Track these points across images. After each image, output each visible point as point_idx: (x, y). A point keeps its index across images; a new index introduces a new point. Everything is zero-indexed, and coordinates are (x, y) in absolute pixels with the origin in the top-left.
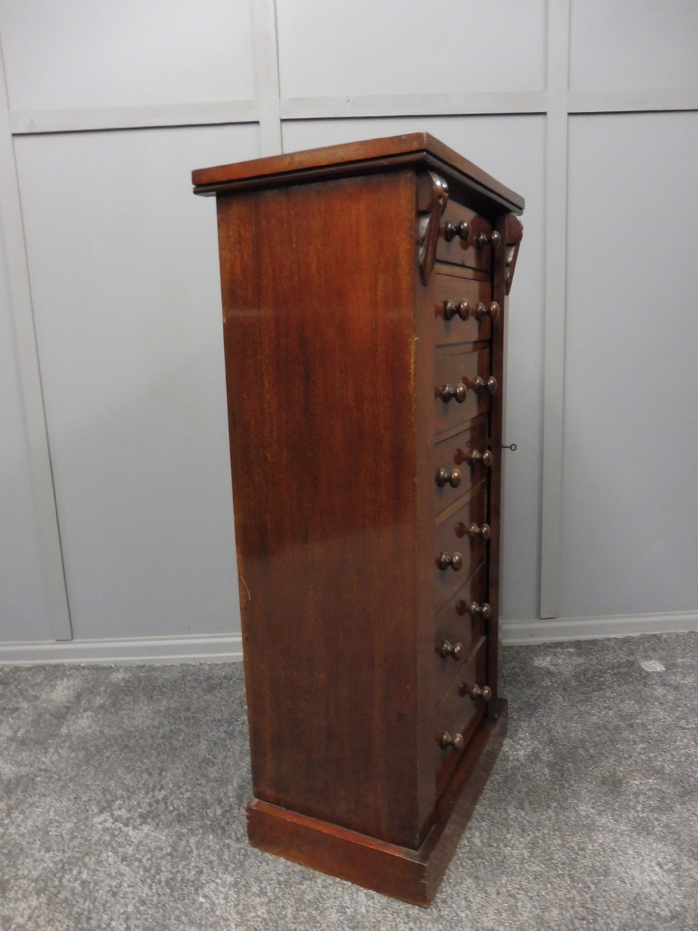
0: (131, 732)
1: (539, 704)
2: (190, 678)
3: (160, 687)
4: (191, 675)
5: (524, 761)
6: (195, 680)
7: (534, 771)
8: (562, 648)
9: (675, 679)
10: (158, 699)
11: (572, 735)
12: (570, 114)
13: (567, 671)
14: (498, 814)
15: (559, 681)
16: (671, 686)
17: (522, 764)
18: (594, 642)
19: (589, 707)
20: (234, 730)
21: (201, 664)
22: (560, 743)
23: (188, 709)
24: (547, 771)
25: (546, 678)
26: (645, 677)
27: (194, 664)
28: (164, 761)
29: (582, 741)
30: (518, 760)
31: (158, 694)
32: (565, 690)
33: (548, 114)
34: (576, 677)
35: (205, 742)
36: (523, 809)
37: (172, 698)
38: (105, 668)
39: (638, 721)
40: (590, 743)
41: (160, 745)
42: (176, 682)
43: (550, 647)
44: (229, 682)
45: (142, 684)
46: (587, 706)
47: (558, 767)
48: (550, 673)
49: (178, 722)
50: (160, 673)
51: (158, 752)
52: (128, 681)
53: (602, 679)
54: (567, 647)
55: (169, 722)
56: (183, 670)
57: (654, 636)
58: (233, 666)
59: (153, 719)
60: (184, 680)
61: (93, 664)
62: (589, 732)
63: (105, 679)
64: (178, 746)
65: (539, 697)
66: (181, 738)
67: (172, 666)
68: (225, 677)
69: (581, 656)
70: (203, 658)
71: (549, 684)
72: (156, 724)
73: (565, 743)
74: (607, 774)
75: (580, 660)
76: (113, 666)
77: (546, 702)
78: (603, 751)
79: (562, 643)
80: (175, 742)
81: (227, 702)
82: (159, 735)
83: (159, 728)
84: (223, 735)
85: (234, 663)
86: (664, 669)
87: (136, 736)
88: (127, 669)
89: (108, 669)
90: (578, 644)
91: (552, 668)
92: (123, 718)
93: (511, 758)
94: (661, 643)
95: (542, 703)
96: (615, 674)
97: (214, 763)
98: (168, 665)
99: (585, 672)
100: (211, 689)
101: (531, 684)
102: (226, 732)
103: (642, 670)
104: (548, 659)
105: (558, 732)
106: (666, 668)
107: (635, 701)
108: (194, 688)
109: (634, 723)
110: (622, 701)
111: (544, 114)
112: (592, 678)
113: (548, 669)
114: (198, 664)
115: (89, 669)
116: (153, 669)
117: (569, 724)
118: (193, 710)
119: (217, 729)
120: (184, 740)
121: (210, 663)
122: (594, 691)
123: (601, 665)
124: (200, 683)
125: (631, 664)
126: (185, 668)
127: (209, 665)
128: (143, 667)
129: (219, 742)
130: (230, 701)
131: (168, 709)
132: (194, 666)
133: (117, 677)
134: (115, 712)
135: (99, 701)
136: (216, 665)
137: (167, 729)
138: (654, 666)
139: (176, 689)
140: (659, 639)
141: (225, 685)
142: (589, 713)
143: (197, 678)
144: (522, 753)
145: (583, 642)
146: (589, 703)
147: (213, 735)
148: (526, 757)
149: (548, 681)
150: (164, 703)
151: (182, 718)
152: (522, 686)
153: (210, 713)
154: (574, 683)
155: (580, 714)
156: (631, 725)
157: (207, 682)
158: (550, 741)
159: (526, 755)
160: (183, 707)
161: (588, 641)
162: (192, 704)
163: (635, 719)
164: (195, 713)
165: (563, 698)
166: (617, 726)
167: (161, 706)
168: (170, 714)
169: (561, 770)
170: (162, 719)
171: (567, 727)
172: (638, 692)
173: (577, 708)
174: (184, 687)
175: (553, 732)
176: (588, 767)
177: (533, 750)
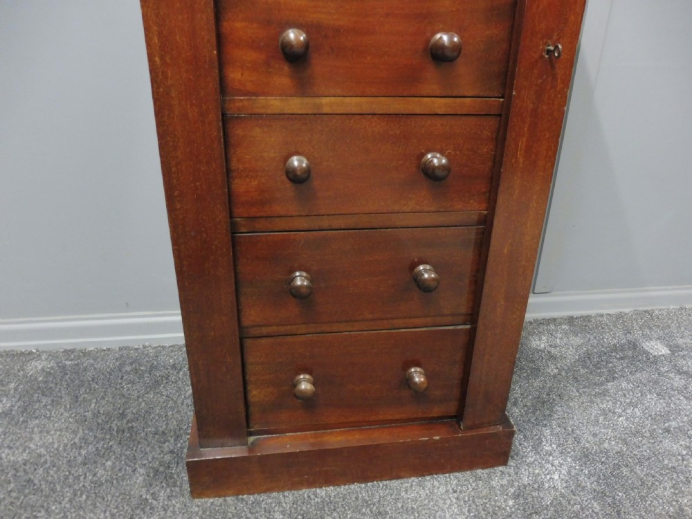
0: (40, 456)
1: (554, 400)
2: (128, 368)
3: (89, 381)
5: (563, 491)
6: (136, 371)
7: (582, 509)
8: (555, 325)
9: (687, 364)
10: (84, 401)
11: (606, 445)
13: (571, 356)
15: (566, 368)
16: (685, 373)
17: (563, 496)
18: (587, 318)
19: (610, 402)
21: (144, 347)
22: (598, 459)
23: (123, 415)
24: (597, 507)
25: (550, 363)
26: (655, 361)
27: (136, 347)
28: (81, 507)
29: (621, 455)
30: (555, 489)
31: (86, 393)
32: (576, 380)
34: (582, 362)
35: (142, 471)
37: (103, 398)
38: (22, 354)
39: (673, 424)
40: (632, 458)
41: (78, 478)
42: (111, 375)
44: (178, 373)
45: (67, 377)
46: (608, 401)
47: (610, 500)
48: (552, 357)
49: (108, 437)
50: (92, 361)
51: (75, 490)
52: (49, 373)
53: (610, 365)
54: (560, 324)
55: (95, 437)
56: (122, 356)
57: (646, 311)
59: (75, 433)
60: (121, 371)
61: (7, 350)
62: (625, 441)
63: (19, 371)
64: (103, 479)
65: (551, 389)
66: (109, 463)
67: (109, 349)
68: (174, 367)
69: (578, 335)
70: (147, 340)
71: (556, 371)
72: (77, 440)
73: (603, 460)
74: (671, 509)
75: (579, 340)
76: (34, 351)
77: (560, 396)
78: (653, 472)
79: (555, 320)
80: (101, 472)
81: (175, 402)
82: (80, 459)
83: (81, 447)
84: (168, 458)
86: (668, 352)
87: (46, 462)
88: (52, 355)
89: (28, 356)
90: (571, 320)
91: (553, 351)
92: (32, 432)
93: (547, 485)
94: (653, 320)
95: (557, 399)
96: (622, 358)
97: (152, 508)
98: (105, 348)
99: (588, 355)
100: (156, 384)
101: (536, 372)
102: (172, 452)
103: (647, 353)
104: (544, 338)
105: (588, 442)
106: (670, 350)
107: (658, 394)
108: (133, 383)
109: (670, 427)
110: (643, 395)
112: (598, 363)
113: (549, 352)
114: (141, 347)
116: (85, 354)
117: (597, 429)
118: (130, 416)
119: (160, 447)
120: (113, 468)
121: (157, 345)
122: (608, 381)
123: (602, 346)
124: (141, 376)
125: (634, 346)
126: (125, 353)
128: (72, 351)
129: (161, 469)
130: (180, 401)
131: (96, 415)
132: (136, 349)
133: (36, 367)
134: (23, 422)
137: (91, 448)
138: (658, 349)
139: (110, 385)
140: (651, 316)
141: (173, 378)
142: (614, 413)
143: (138, 367)
144: (556, 477)
145: (577, 318)
146: (608, 398)
147: (153, 458)
148: (565, 485)
149: (553, 366)
150: (93, 405)
151: (113, 430)
152: (528, 376)
153: (152, 421)
154: (583, 371)
155: (604, 412)
156: (667, 430)
157: (150, 374)
158: (586, 457)
159: (563, 480)
160: (116, 413)
161: (582, 317)
162: (129, 408)
163: (669, 420)
164: (132, 421)
165: (578, 391)
166: (652, 432)
167: (88, 411)
168: (98, 424)
169: (613, 505)
170: (86, 432)
171: (595, 435)
172: (656, 382)
173: (597, 405)
174: (120, 381)
175: (583, 442)
176: (643, 498)
177: (569, 473)
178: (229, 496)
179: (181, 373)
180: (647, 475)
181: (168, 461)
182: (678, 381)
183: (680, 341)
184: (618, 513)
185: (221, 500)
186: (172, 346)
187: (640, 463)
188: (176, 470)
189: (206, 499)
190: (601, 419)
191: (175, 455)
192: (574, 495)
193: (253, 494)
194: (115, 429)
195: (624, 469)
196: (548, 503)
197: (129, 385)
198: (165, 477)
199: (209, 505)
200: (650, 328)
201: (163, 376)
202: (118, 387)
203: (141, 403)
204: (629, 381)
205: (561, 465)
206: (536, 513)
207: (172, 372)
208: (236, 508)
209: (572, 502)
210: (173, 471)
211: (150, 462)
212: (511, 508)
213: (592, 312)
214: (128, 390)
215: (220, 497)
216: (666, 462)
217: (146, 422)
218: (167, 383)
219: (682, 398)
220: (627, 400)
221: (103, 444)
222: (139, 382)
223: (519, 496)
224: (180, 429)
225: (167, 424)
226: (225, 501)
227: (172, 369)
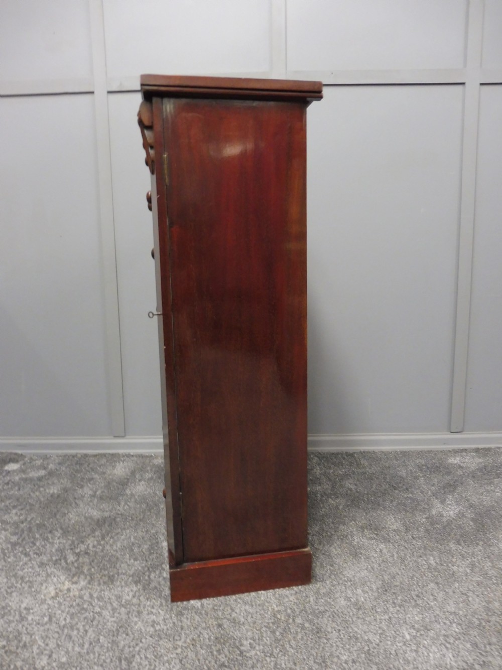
1: (457, 485)
5: (454, 517)
7: (464, 524)
8: (466, 453)
11: (485, 503)
12: (482, 84)
13: (473, 466)
14: (443, 547)
15: (468, 472)
17: (453, 519)
18: (489, 449)
22: (478, 507)
24: (471, 523)
25: (458, 470)
29: (492, 507)
30: (450, 517)
32: (474, 477)
33: (466, 84)
34: (480, 470)
36: (460, 545)
38: (147, 457)
40: (499, 508)
43: (457, 452)
46: (492, 486)
47: (479, 522)
48: (460, 467)
54: (470, 452)
61: (138, 454)
62: (497, 502)
63: (149, 463)
65: (456, 480)
69: (480, 458)
71: (462, 473)
73: (481, 508)
75: (481, 460)
76: (153, 455)
77: (462, 484)
79: (466, 450)
89: (150, 457)
90: (477, 450)
91: (462, 465)
93: (445, 515)
95: (460, 485)
99: (485, 467)
101: (449, 473)
104: (458, 459)
105: (474, 501)
111: (463, 84)
112: (490, 470)
113: (459, 465)
115: (136, 457)
117: (481, 497)
122: (494, 478)
123: (496, 463)
135: (148, 475)
144: (452, 513)
145: (481, 449)
148: (455, 515)
149: (460, 471)
152: (443, 474)
154: (479, 474)
155: (488, 491)
161: (484, 449)
165: (473, 482)
171: (480, 499)
173: (484, 488)
175: (471, 501)
213: (493, 446)
223: (428, 518)
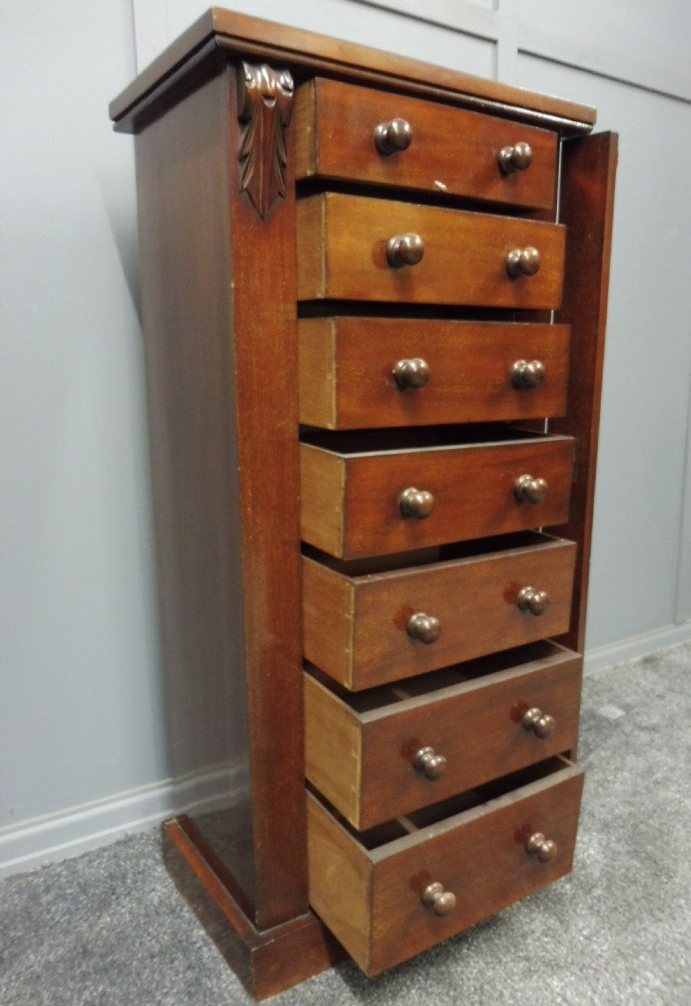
2: (49, 897)
4: (47, 890)
5: (604, 861)
6: (62, 897)
7: (628, 869)
9: (643, 720)
10: (14, 956)
12: (520, 51)
14: (643, 938)
16: (646, 728)
17: (606, 865)
20: (200, 959)
21: (44, 868)
22: (616, 825)
23: (87, 953)
26: (615, 725)
27: (32, 871)
30: (597, 862)
33: (499, 44)
37: (40, 944)
39: (659, 775)
44: (124, 883)
47: (643, 855)
56: (20, 888)
58: (105, 854)
60: (40, 905)
62: (630, 803)
73: (621, 824)
78: (663, 821)
84: (190, 975)
85: (103, 850)
86: (623, 713)
93: (588, 862)
100: (104, 904)
102: (190, 967)
103: (606, 719)
106: (624, 710)
107: (635, 754)
108: (69, 911)
109: (657, 779)
110: (623, 758)
111: (495, 42)
114: (39, 869)
118: (98, 952)
119: (171, 968)
121: (61, 860)
122: (587, 754)
124: (75, 899)
125: (592, 714)
126: (23, 883)
127: (61, 864)
129: (193, 990)
130: (153, 913)
132: (35, 874)
136: (74, 860)
138: (612, 711)
142: (608, 781)
143: (60, 892)
146: (597, 770)
147: (173, 983)
148: (602, 856)
150: (32, 957)
151: (90, 974)
153: (134, 946)
156: (657, 783)
157: (86, 894)
158: (606, 827)
159: (598, 852)
160: (75, 953)
162: (89, 943)
163: (654, 774)
164: (107, 955)
166: (646, 787)
167: (31, 967)
168: (61, 975)
169: (649, 858)
170: (53, 989)
172: (627, 744)
174: (49, 917)
176: (668, 844)
177: (600, 844)
178: (296, 983)
179: (129, 881)
180: (661, 825)
181: (194, 979)
182: (644, 737)
183: (628, 700)
184: (655, 862)
185: (290, 992)
186: (84, 856)
187: (651, 817)
188: (212, 984)
189: (273, 997)
190: (600, 790)
191: (197, 970)
192: (615, 860)
193: (320, 972)
194: (91, 970)
195: (642, 827)
196: (598, 875)
197: (67, 917)
198: (205, 995)
199: (280, 1001)
200: (597, 694)
201: (106, 893)
202: (51, 923)
203: (99, 933)
204: (605, 749)
205: (590, 840)
206: (594, 887)
207: (114, 883)
208: (312, 992)
209: (616, 868)
210: (210, 986)
211: (172, 988)
212: (571, 891)
214: (69, 923)
215: (285, 988)
216: (669, 809)
217: (128, 950)
218: (117, 898)
219: (654, 751)
220: (613, 767)
221: (91, 993)
222: (78, 909)
224: (180, 942)
225: (158, 942)
226: (295, 990)
227: (112, 880)
